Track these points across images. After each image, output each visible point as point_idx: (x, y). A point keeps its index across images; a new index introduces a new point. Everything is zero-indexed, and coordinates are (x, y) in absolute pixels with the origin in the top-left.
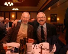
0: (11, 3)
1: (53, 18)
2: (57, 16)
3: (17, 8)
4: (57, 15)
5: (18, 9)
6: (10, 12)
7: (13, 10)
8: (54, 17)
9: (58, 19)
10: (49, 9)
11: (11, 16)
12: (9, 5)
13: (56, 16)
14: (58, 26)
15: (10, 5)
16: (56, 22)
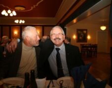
0: (12, 12)
1: (81, 36)
2: (87, 32)
3: (22, 20)
4: (86, 30)
5: (23, 22)
6: (10, 26)
7: (16, 23)
8: (82, 34)
9: (89, 37)
10: (75, 21)
11: (13, 33)
12: (9, 14)
13: (85, 32)
14: (89, 49)
15: (11, 15)
16: (86, 42)
